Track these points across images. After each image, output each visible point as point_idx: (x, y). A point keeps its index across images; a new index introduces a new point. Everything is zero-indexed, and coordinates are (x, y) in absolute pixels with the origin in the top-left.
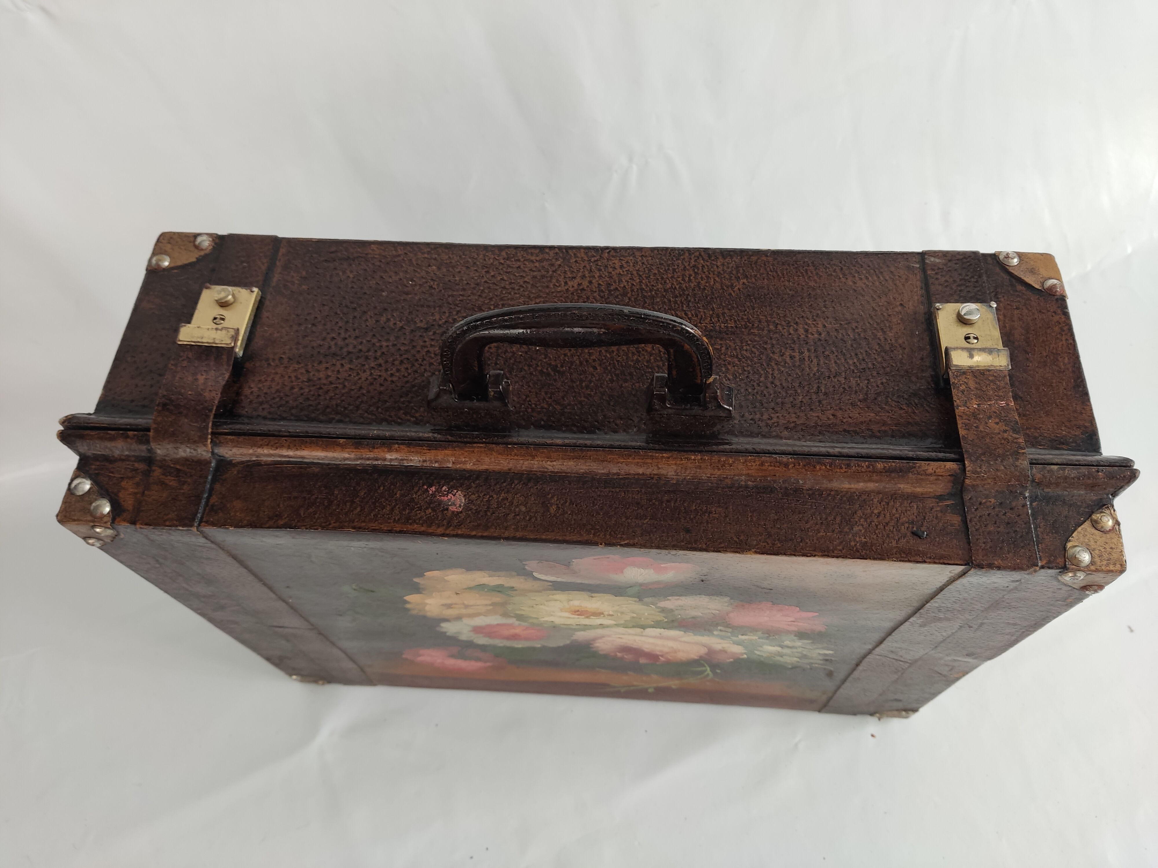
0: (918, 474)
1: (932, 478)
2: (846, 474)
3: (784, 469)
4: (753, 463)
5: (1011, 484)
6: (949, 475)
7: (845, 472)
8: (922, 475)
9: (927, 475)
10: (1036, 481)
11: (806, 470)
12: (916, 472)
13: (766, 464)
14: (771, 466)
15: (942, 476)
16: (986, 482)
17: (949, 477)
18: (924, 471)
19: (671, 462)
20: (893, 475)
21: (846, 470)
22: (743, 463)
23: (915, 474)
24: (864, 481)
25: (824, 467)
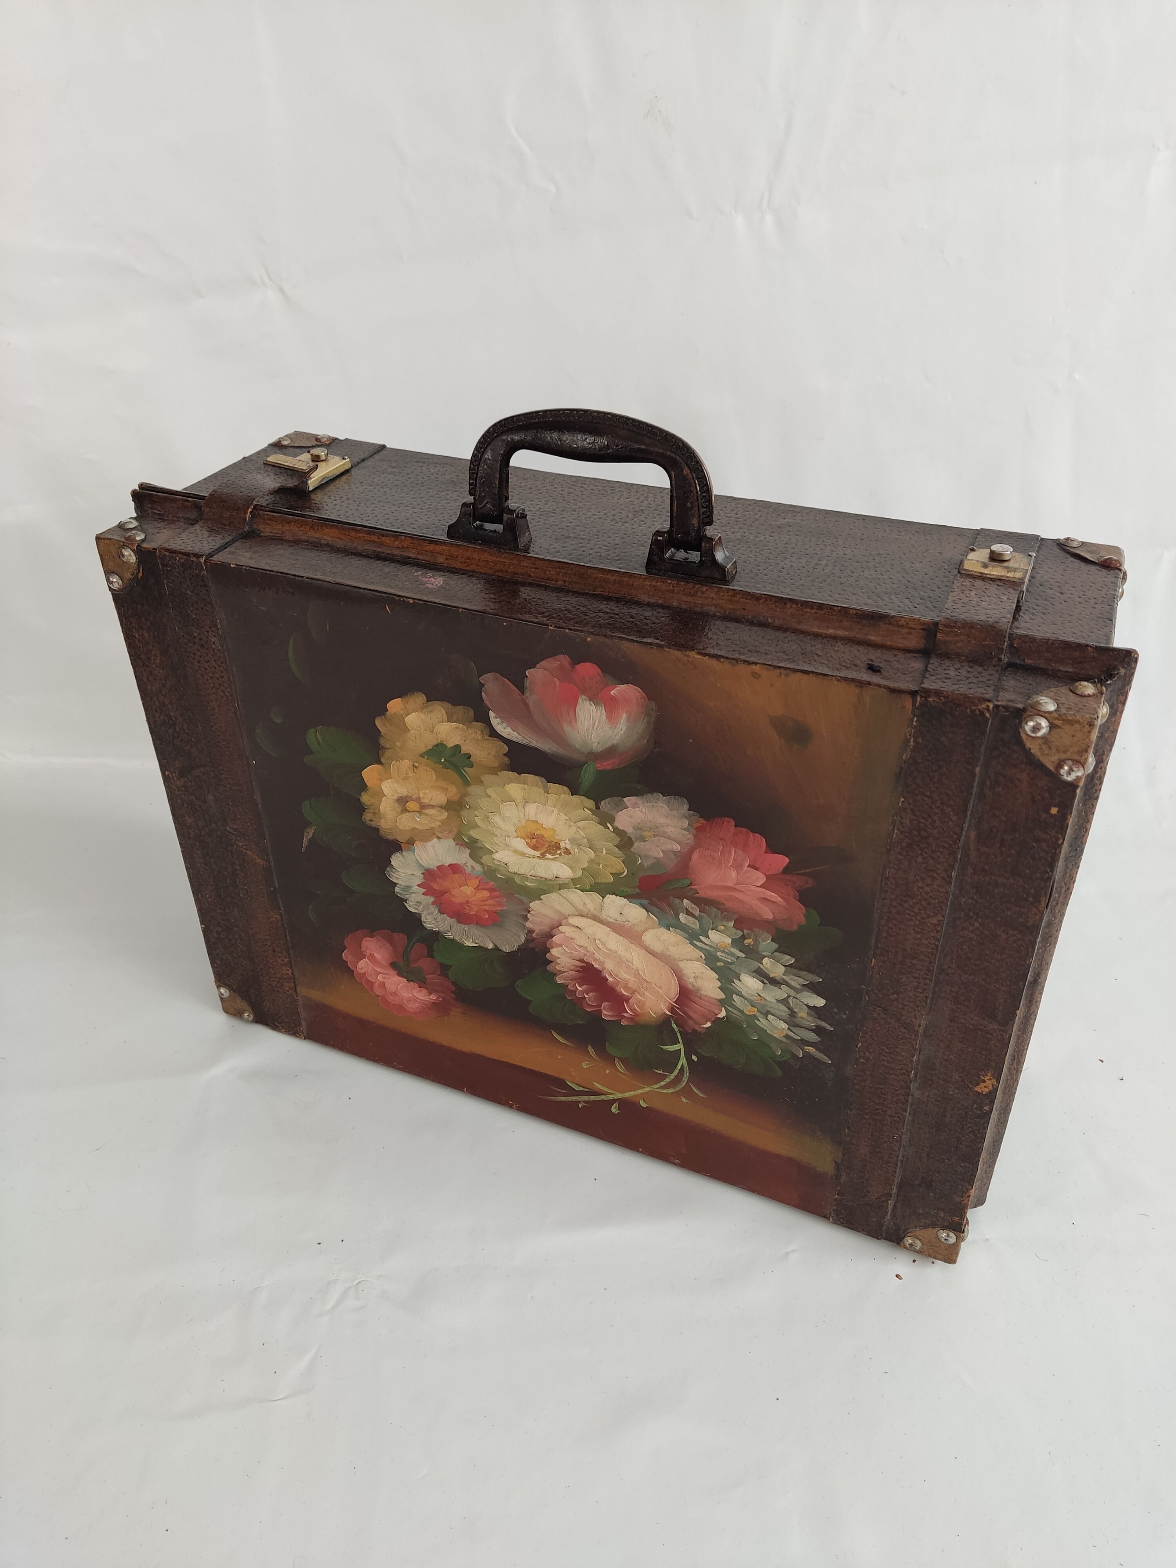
0: (890, 624)
1: (905, 630)
2: (816, 615)
3: (755, 602)
4: (725, 594)
5: (986, 644)
6: (922, 629)
7: (815, 613)
8: (893, 626)
9: (898, 626)
10: (1015, 645)
11: (776, 606)
12: (888, 622)
13: (738, 596)
14: (743, 598)
15: (914, 629)
16: (959, 639)
17: (921, 631)
18: (896, 621)
19: (647, 583)
20: (864, 622)
21: (816, 611)
22: (716, 592)
23: (886, 623)
24: (834, 628)
25: (795, 606)
